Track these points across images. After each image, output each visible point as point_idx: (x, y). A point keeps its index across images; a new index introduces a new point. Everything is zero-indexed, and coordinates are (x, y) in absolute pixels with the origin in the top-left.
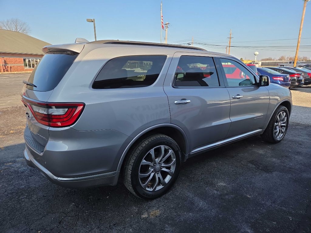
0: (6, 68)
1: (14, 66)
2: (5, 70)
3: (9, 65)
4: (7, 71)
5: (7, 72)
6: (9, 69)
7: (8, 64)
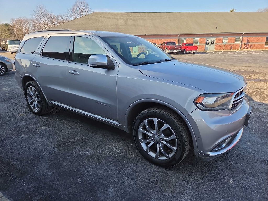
0: (246, 46)
1: (254, 44)
2: (245, 48)
3: (250, 44)
4: (247, 48)
5: (247, 50)
6: (249, 47)
7: (249, 42)
